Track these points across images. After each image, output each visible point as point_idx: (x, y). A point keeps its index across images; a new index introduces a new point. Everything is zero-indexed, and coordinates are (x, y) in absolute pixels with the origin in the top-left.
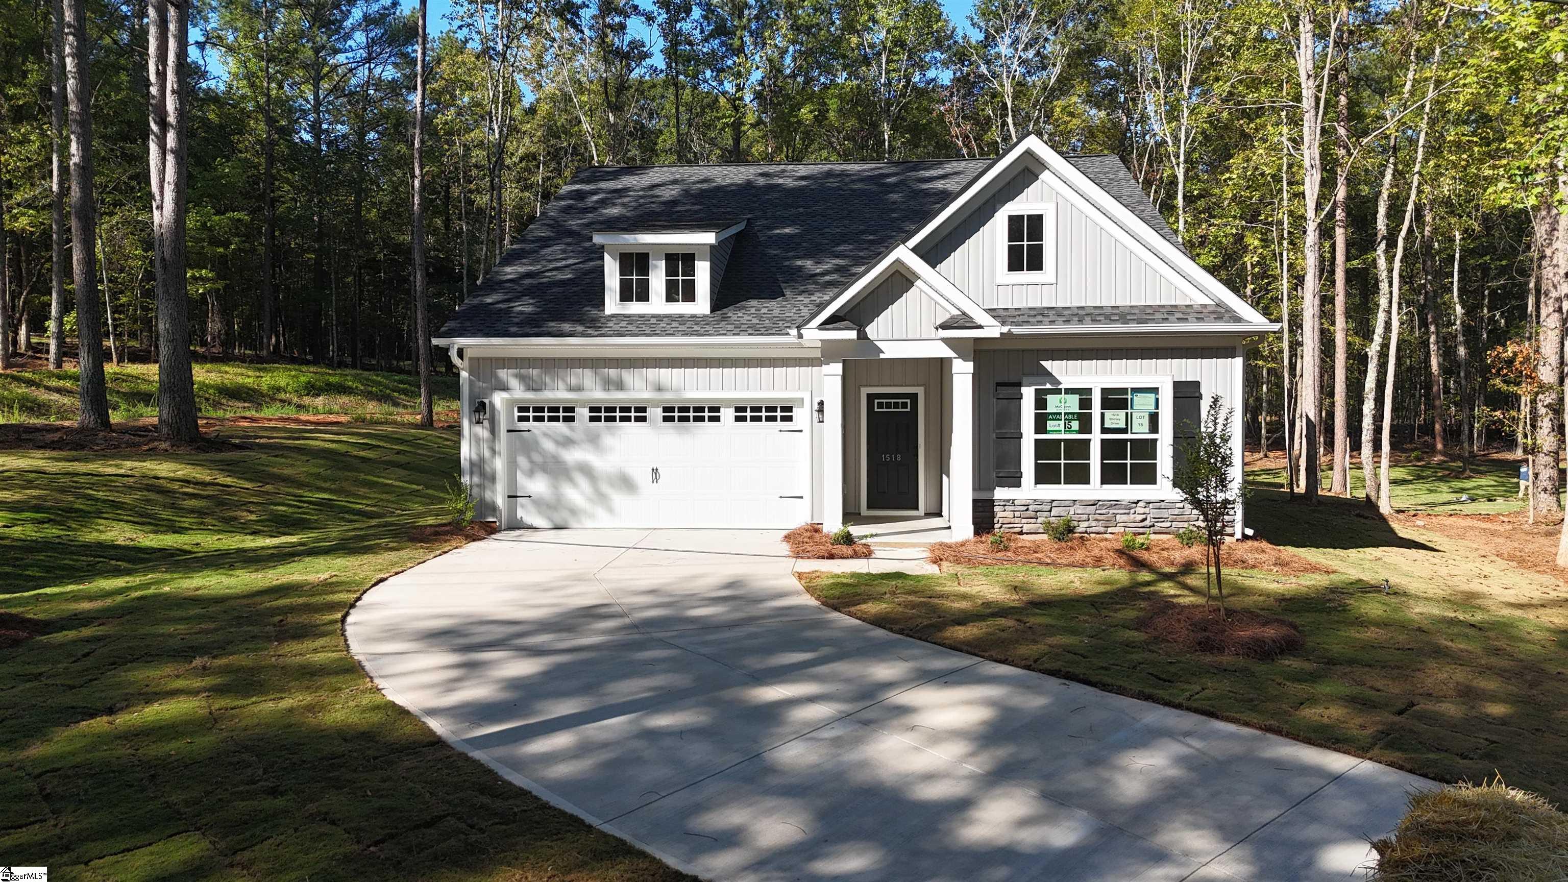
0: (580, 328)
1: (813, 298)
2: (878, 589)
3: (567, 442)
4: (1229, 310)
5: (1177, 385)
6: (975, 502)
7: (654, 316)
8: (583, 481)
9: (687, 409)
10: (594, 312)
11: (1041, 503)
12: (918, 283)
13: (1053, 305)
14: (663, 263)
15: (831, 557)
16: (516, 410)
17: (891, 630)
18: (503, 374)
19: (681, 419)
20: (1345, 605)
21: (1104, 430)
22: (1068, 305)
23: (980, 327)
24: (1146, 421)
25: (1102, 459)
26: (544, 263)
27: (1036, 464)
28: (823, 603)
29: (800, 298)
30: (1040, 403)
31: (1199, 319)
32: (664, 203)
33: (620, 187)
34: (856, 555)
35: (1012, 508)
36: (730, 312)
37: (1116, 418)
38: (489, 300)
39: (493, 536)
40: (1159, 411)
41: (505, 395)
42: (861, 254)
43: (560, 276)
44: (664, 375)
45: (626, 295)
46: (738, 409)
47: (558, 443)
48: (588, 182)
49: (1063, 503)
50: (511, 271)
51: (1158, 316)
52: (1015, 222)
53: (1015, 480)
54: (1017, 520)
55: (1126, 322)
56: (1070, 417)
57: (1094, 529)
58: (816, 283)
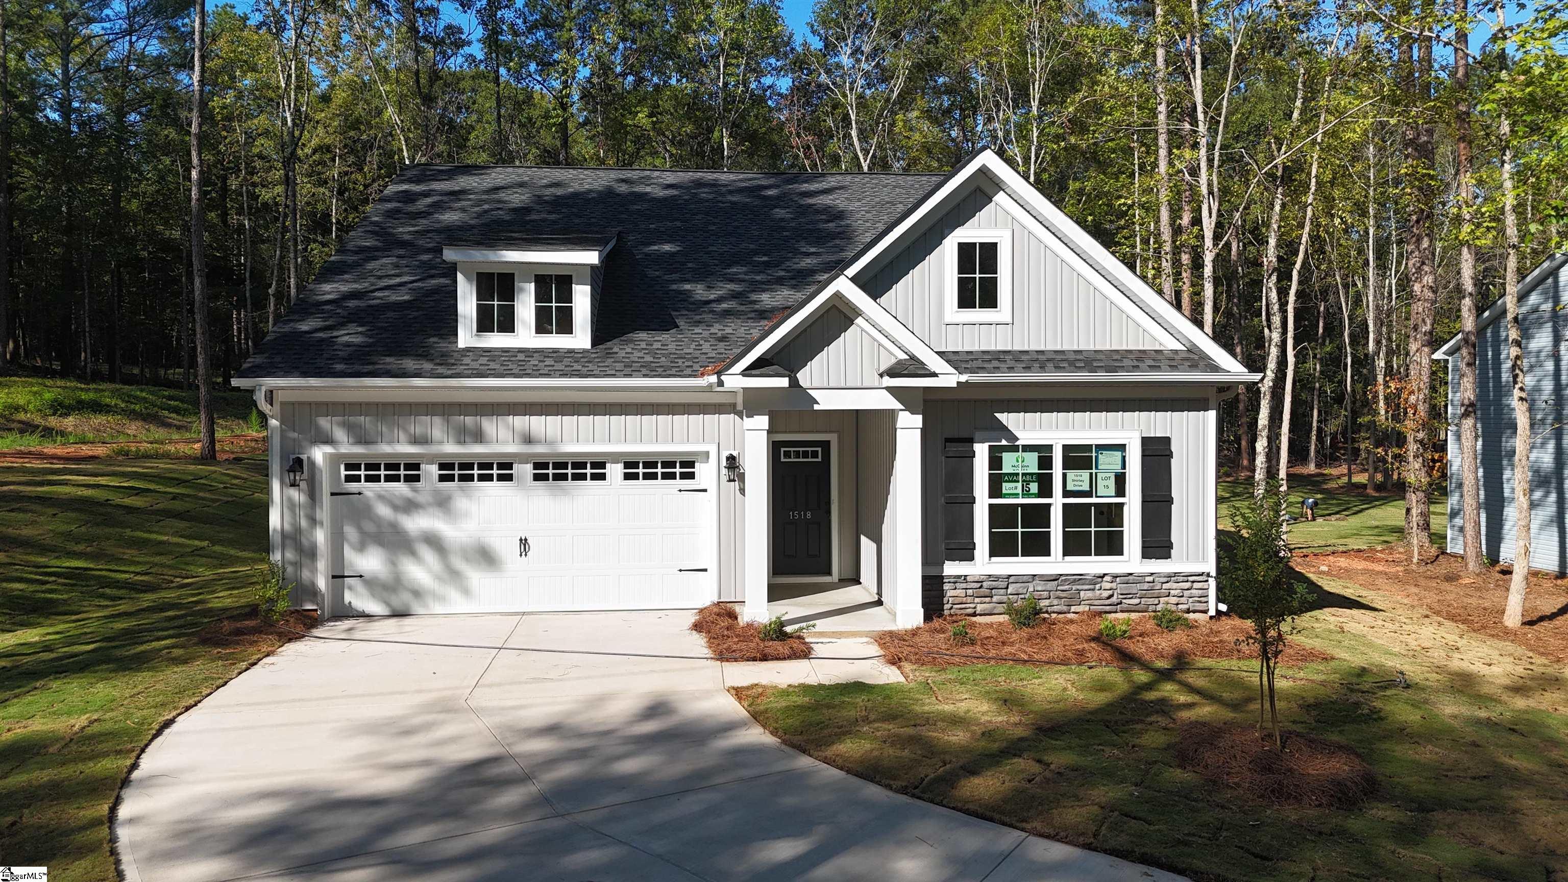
0: (428, 366)
1: (713, 330)
2: (844, 713)
3: (410, 506)
4: (1204, 357)
5: (1146, 442)
6: (924, 578)
7: (521, 351)
8: (429, 555)
9: (564, 465)
10: (443, 345)
11: (997, 578)
12: (859, 321)
13: (1009, 348)
14: (532, 286)
15: (765, 658)
16: (342, 467)
17: (889, 787)
18: (324, 422)
19: (557, 477)
21: (1066, 493)
22: (1026, 348)
23: (934, 375)
24: (1112, 483)
25: (1064, 526)
26: (372, 279)
27: (991, 533)
28: (784, 742)
29: (697, 330)
30: (995, 462)
31: (1173, 368)
32: (515, 210)
33: (457, 188)
34: (795, 655)
35: (964, 585)
36: (615, 346)
37: (1079, 479)
38: (304, 327)
39: (316, 632)
40: (1127, 470)
41: (329, 449)
42: (758, 278)
43: (394, 297)
44: (538, 424)
45: (485, 324)
46: (627, 465)
47: (396, 508)
48: (418, 182)
49: (1021, 579)
50: (329, 290)
51: (1127, 362)
52: (966, 251)
53: (966, 553)
54: (969, 599)
55: (1094, 370)
56: (1028, 478)
57: (1055, 608)
58: (712, 312)
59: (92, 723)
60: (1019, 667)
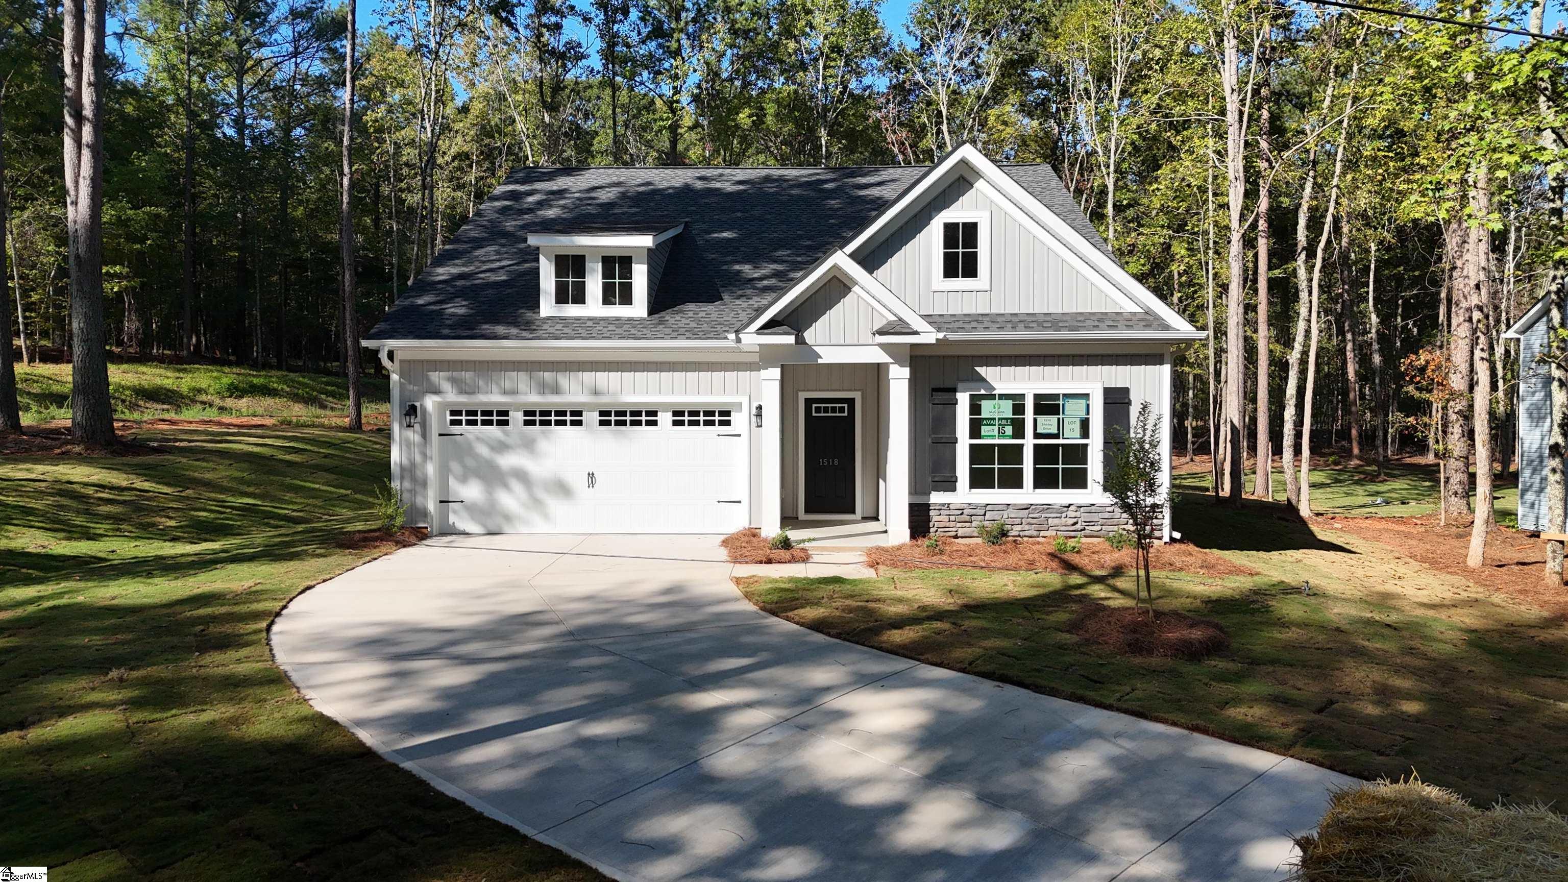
0: (514, 331)
1: (751, 302)
2: (815, 593)
3: (501, 447)
4: (1157, 318)
5: (1108, 392)
6: (911, 506)
7: (590, 319)
8: (517, 487)
9: (624, 413)
10: (529, 315)
11: (975, 507)
12: (856, 289)
13: (988, 312)
14: (600, 266)
15: (769, 561)
16: (448, 413)
17: (829, 634)
18: (435, 376)
19: (618, 423)
20: (1269, 606)
21: (1037, 436)
22: (1002, 312)
23: (916, 333)
24: (1077, 426)
25: (1035, 463)
26: (477, 264)
27: (971, 469)
28: (762, 609)
29: (738, 302)
30: (975, 408)
31: (1129, 327)
32: (601, 205)
33: (555, 188)
34: (793, 560)
35: (948, 512)
36: (667, 316)
37: (1048, 424)
38: (420, 301)
39: (424, 542)
40: (1090, 416)
41: (436, 398)
42: (799, 259)
43: (493, 278)
44: (601, 378)
45: (562, 298)
46: (675, 413)
47: (493, 448)
48: (523, 183)
49: (997, 508)
50: (443, 272)
51: (1088, 323)
52: (950, 229)
53: (950, 484)
54: (952, 524)
55: (1058, 329)
56: (1004, 422)
57: (1026, 533)
58: (755, 288)
59: (256, 584)
60: (977, 571)
